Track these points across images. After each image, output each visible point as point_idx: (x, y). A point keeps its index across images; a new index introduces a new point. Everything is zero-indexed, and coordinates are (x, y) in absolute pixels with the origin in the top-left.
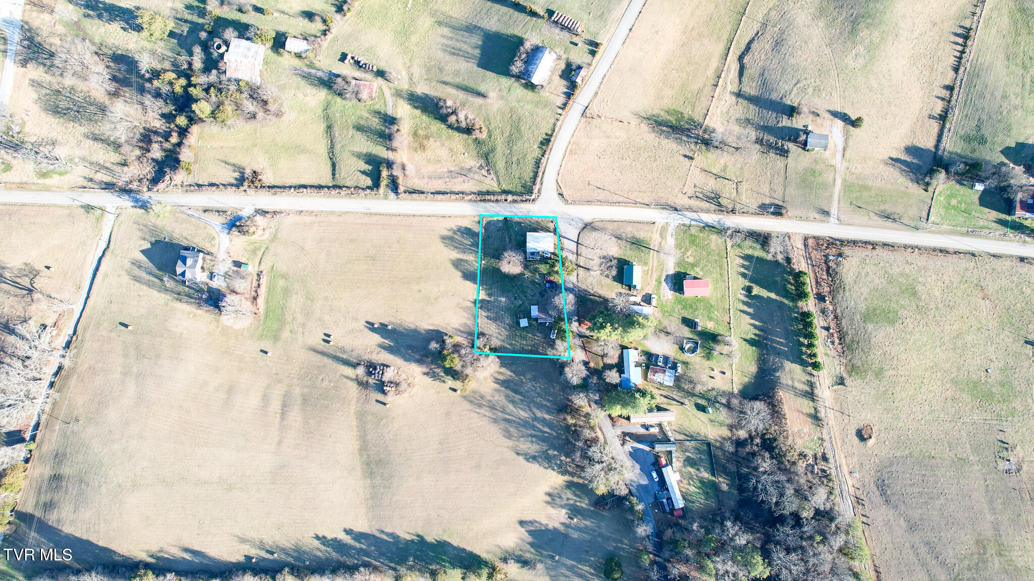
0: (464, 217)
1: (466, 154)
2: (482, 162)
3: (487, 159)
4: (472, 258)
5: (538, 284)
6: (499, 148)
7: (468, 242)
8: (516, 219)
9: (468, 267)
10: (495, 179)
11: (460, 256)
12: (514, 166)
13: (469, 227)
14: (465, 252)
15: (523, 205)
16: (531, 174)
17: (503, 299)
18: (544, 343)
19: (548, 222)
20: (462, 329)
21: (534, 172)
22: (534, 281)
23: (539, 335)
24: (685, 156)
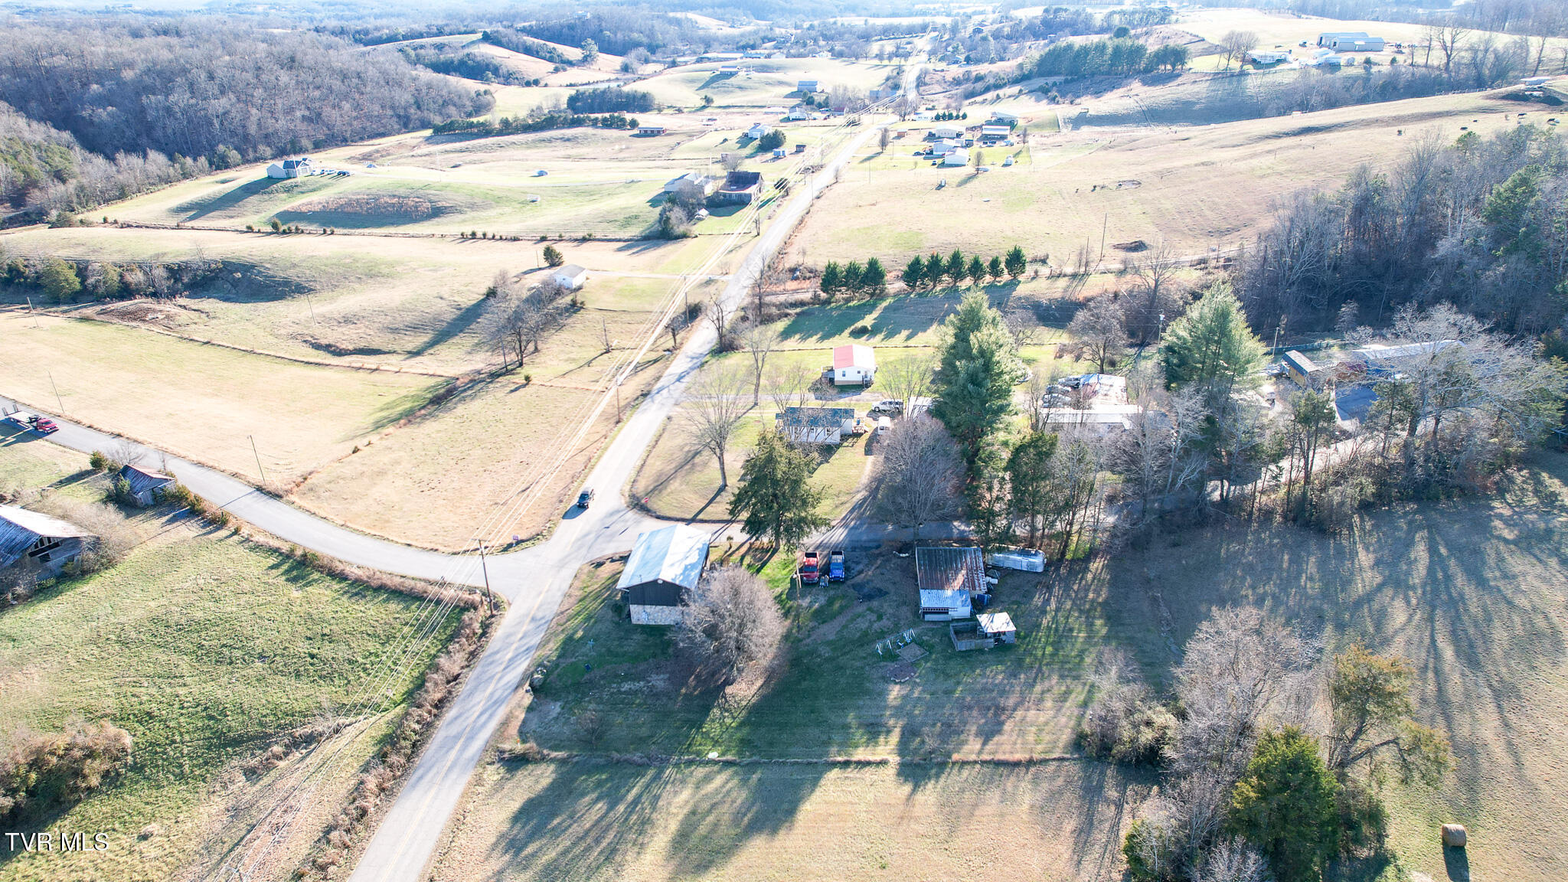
0: (459, 821)
1: (154, 827)
2: (234, 767)
3: (237, 742)
4: (685, 794)
5: (830, 602)
6: (220, 694)
7: (591, 811)
8: (551, 650)
9: (726, 811)
10: (342, 720)
11: (660, 840)
12: (326, 651)
13: (515, 805)
14: (645, 823)
15: (498, 633)
16: (393, 606)
17: (895, 692)
18: (1067, 588)
19: (591, 576)
20: (1070, 825)
21: (387, 600)
22: (817, 611)
23: (1038, 600)
24: (512, 391)
